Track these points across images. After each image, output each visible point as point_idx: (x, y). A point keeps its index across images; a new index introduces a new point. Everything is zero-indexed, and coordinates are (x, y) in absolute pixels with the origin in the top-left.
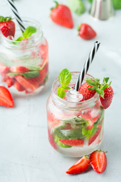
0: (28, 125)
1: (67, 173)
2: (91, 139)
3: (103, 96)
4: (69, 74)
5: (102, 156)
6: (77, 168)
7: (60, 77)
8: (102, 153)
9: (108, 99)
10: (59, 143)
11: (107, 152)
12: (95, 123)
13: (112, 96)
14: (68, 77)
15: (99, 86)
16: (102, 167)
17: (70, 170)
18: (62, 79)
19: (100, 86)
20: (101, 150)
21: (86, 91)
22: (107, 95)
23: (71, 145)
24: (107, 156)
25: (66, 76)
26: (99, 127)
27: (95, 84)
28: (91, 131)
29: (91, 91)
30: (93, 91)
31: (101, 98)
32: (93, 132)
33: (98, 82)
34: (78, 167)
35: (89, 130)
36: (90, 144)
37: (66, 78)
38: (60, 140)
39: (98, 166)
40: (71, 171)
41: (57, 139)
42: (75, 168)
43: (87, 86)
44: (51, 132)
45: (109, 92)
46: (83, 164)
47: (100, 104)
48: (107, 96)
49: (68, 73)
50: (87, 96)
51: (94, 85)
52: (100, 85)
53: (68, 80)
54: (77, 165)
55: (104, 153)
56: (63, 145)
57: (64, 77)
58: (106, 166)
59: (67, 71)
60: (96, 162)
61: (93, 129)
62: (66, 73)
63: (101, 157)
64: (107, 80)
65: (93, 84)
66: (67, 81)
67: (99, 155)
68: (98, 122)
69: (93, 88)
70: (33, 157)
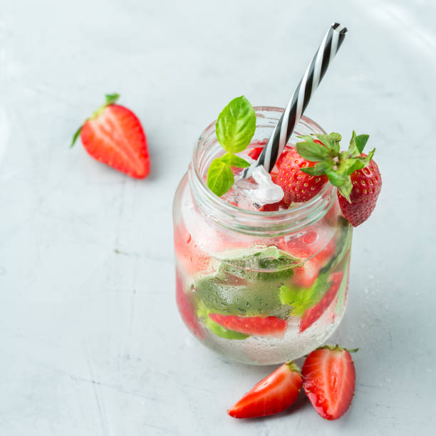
0: (117, 252)
1: (232, 414)
2: (308, 314)
3: (346, 193)
4: (249, 114)
5: (341, 365)
6: (262, 400)
7: (220, 123)
8: (340, 356)
9: (362, 202)
10: (209, 324)
11: (356, 350)
13: (376, 191)
14: (244, 126)
15: (336, 159)
16: (339, 399)
17: (241, 406)
18: (225, 130)
19: (340, 159)
20: (337, 346)
21: (296, 176)
22: (362, 188)
23: (249, 333)
24: (355, 365)
25: (240, 123)
26: (334, 278)
27: (325, 155)
29: (311, 178)
30: (316, 177)
31: (342, 200)
33: (335, 147)
34: (265, 396)
37: (238, 128)
38: (213, 316)
39: (327, 396)
40: (245, 409)
41: (202, 311)
42: (257, 399)
43: (300, 161)
45: (366, 180)
46: (280, 389)
48: (361, 193)
49: (246, 112)
50: (300, 190)
51: (322, 158)
52: (340, 156)
53: (246, 134)
54: (264, 391)
55: (348, 356)
57: (233, 123)
58: (353, 395)
59: (244, 105)
62: (241, 111)
63: (336, 369)
64: (361, 141)
65: (316, 156)
66: (242, 138)
67: (331, 361)
68: (332, 265)
69: (317, 168)
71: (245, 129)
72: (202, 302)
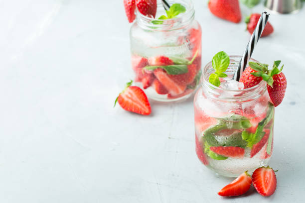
0: (169, 138)
1: (220, 194)
2: (254, 148)
3: (271, 84)
4: (226, 58)
5: (270, 174)
6: (234, 189)
7: (214, 61)
8: (269, 170)
9: (278, 90)
10: (210, 153)
11: (277, 171)
12: (261, 124)
13: (284, 86)
14: (225, 61)
15: (266, 72)
16: (269, 188)
17: (224, 190)
18: (216, 63)
19: (268, 72)
20: (268, 166)
21: (248, 77)
22: (278, 83)
23: (227, 156)
24: (276, 176)
25: (223, 60)
26: (266, 131)
27: (262, 69)
28: (255, 136)
29: (255, 78)
30: (257, 77)
31: (269, 88)
32: (257, 137)
33: (266, 67)
35: (252, 134)
36: (252, 155)
37: (222, 62)
38: (211, 148)
39: (263, 186)
40: (225, 192)
42: (231, 188)
43: (250, 71)
44: (200, 140)
45: (280, 83)
46: (242, 183)
47: (269, 98)
48: (277, 85)
49: (225, 57)
50: (250, 84)
51: (260, 70)
52: (268, 71)
53: (225, 65)
54: (235, 184)
55: (273, 172)
56: (216, 155)
57: (219, 61)
58: (275, 189)
59: (224, 54)
60: (261, 182)
61: (256, 132)
62: (223, 56)
63: (268, 176)
64: (277, 63)
65: (258, 69)
66: (223, 66)
67: (265, 173)
68: (265, 123)
69: (258, 73)
70: (173, 175)
71: (225, 63)
72: (206, 142)
